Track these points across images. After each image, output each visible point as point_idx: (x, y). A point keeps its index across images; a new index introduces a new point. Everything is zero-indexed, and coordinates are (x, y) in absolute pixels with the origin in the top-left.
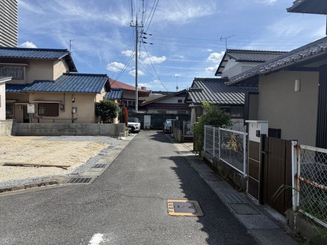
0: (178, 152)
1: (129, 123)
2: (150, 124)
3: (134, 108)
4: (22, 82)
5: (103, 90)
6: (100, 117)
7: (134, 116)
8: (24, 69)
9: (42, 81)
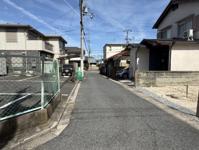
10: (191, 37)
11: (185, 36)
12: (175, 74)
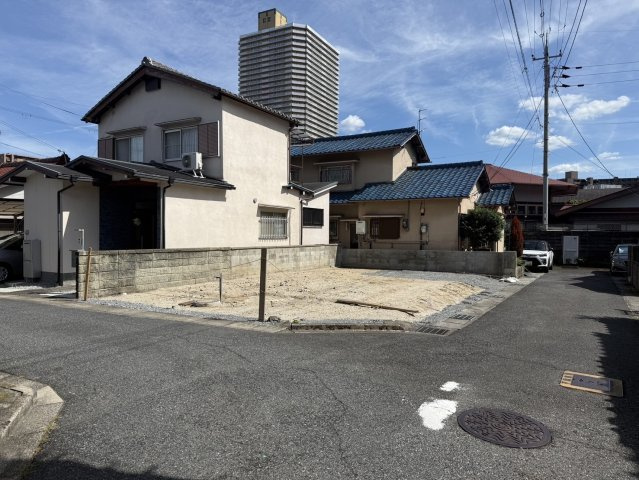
0: (626, 312)
1: (525, 252)
2: (577, 255)
3: (540, 219)
4: (349, 188)
5: (475, 189)
6: (467, 240)
7: (538, 239)
8: (353, 168)
9: (376, 184)
10: (199, 170)
11: (187, 165)
12: (177, 255)
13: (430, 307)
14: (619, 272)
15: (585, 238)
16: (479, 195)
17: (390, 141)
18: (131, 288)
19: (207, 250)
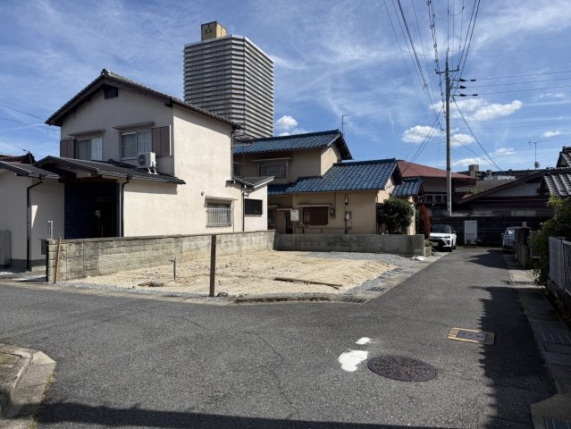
0: (508, 283)
1: (432, 235)
2: (476, 236)
3: (445, 207)
4: (284, 181)
5: (389, 182)
6: (384, 225)
7: (443, 223)
8: (287, 164)
9: (307, 178)
10: (153, 167)
11: (142, 163)
12: (134, 242)
13: (352, 282)
14: (509, 250)
15: (482, 222)
16: (393, 187)
17: (318, 141)
18: (95, 271)
19: (160, 238)
